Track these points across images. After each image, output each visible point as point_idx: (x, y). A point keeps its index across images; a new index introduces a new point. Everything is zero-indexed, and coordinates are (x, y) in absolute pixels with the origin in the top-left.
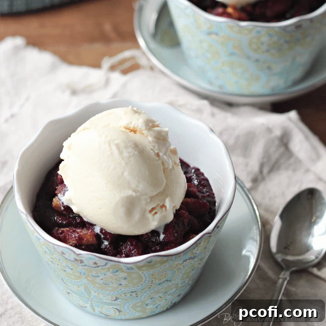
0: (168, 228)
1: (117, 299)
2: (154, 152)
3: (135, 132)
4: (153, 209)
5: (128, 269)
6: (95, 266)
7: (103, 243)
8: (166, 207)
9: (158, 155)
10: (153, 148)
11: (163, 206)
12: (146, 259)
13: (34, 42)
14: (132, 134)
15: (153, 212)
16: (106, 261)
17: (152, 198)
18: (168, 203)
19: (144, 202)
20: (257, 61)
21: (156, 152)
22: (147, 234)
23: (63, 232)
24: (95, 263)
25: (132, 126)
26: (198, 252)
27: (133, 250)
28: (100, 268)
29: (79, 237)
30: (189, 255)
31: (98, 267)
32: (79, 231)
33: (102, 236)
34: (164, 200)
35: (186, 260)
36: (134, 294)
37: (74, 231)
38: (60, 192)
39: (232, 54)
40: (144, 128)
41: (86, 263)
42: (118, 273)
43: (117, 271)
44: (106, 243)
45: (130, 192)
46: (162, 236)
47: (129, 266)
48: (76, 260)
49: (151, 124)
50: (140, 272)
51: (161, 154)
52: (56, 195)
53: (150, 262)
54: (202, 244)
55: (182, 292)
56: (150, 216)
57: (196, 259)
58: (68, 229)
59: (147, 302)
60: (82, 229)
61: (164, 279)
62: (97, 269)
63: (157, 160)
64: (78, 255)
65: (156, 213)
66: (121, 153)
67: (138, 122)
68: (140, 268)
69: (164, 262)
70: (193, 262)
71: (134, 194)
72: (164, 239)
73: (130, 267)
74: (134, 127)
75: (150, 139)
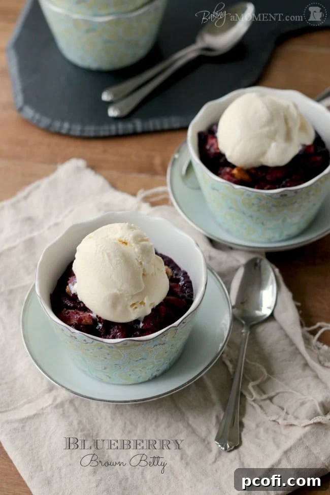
0: (147, 318)
1: (105, 368)
2: (138, 261)
3: (126, 243)
4: (133, 304)
5: (109, 347)
6: (85, 342)
7: (98, 325)
8: (144, 304)
9: (141, 263)
10: (137, 258)
11: (142, 303)
12: (122, 341)
13: (94, 166)
14: (123, 246)
15: (134, 307)
16: (92, 340)
17: (133, 296)
18: (146, 300)
19: (126, 299)
20: (251, 216)
21: (139, 261)
22: (131, 322)
23: (69, 313)
24: (85, 340)
25: (123, 239)
26: (167, 340)
27: (118, 332)
28: (88, 344)
29: (79, 319)
30: (158, 342)
31: (87, 343)
32: (81, 313)
33: (98, 320)
34: (144, 299)
35: (156, 345)
36: (118, 366)
37: (77, 313)
38: (71, 283)
39: (231, 208)
40: (132, 241)
41: (78, 339)
42: (101, 350)
43: (101, 348)
44: (100, 325)
45: (115, 291)
46: (141, 325)
47: (109, 345)
48: (72, 336)
49: (139, 239)
50: (119, 351)
51: (143, 263)
52: (67, 284)
53: (125, 344)
54: (169, 334)
55: (160, 369)
56: (131, 309)
57: (166, 345)
58: (73, 311)
59: (130, 373)
60: (85, 312)
61: (140, 358)
62: (86, 344)
63: (139, 268)
64: (73, 333)
65: (136, 308)
66: (110, 260)
67: (129, 236)
68: (118, 348)
69: (137, 345)
70: (164, 347)
71: (118, 292)
72: (142, 327)
73: (111, 346)
74: (125, 240)
75: (136, 250)
